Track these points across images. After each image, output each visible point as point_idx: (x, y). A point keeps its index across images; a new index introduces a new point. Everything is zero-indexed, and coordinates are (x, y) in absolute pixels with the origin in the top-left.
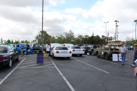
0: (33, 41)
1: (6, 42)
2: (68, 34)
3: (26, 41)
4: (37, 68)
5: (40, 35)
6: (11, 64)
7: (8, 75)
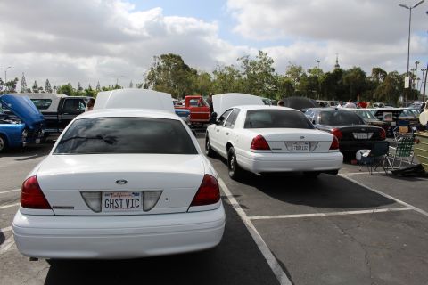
2: (253, 64)
5: (159, 68)
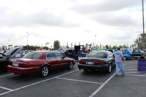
0: (132, 46)
1: (104, 47)
3: (124, 46)
4: (138, 76)
5: (140, 38)
6: (110, 69)
7: (109, 80)
